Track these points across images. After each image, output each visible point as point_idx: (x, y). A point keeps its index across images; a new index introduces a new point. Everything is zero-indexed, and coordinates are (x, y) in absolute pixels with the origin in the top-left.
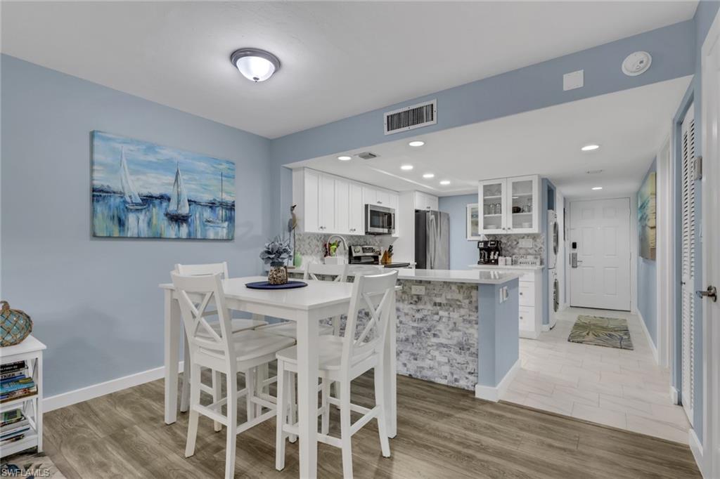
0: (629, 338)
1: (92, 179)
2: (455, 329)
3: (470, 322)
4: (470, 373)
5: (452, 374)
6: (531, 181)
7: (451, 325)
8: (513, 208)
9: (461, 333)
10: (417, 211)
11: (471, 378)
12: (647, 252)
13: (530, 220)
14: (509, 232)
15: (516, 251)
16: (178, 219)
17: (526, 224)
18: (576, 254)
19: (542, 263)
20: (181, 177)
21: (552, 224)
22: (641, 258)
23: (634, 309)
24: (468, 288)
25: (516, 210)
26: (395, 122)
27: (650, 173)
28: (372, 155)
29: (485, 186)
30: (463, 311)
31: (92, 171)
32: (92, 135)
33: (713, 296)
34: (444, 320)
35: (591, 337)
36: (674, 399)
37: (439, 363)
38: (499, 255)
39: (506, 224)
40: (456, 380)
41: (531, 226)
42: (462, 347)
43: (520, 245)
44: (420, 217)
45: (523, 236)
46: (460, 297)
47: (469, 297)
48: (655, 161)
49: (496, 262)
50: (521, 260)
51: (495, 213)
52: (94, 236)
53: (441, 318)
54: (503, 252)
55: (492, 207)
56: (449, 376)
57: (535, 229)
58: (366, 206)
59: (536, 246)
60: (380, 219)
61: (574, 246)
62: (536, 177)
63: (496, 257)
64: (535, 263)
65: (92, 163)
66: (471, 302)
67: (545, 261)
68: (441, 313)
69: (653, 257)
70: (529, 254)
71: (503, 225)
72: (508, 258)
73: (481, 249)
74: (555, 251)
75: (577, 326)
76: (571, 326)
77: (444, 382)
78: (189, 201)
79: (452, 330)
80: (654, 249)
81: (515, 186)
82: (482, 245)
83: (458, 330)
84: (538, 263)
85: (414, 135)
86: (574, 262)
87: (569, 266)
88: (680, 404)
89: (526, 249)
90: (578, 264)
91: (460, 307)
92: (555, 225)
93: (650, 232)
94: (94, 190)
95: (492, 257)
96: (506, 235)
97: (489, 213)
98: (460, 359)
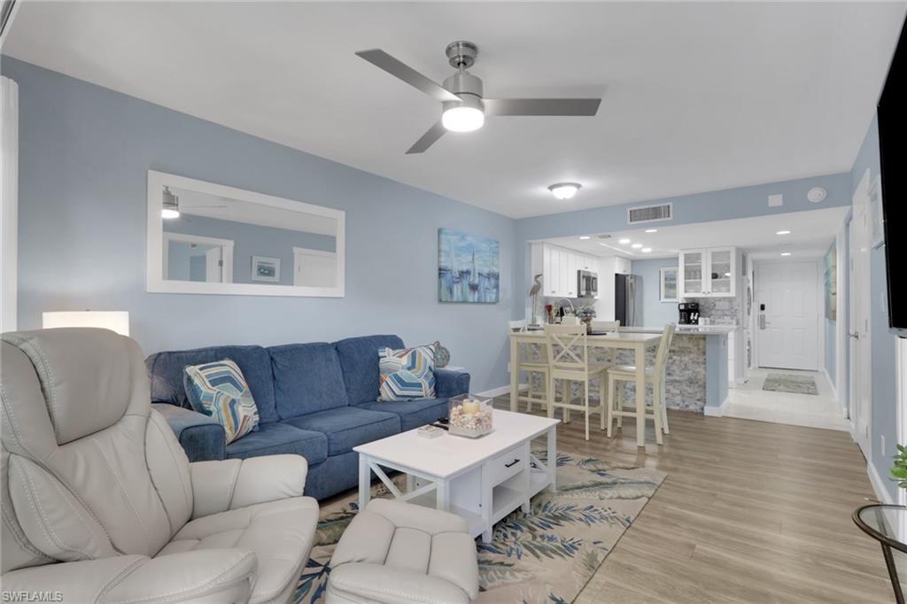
0: (815, 388)
1: (439, 262)
2: (686, 368)
3: (698, 363)
4: (698, 400)
5: (684, 402)
6: (729, 252)
7: (683, 366)
8: (713, 274)
9: (691, 372)
10: (617, 275)
11: (699, 403)
12: (831, 314)
13: (727, 284)
14: (709, 296)
15: (713, 312)
16: (474, 288)
17: (724, 289)
18: (764, 316)
19: (738, 323)
20: (476, 256)
21: (746, 288)
22: (827, 320)
23: (822, 368)
24: (696, 339)
25: (715, 276)
26: (635, 216)
27: (832, 248)
28: (609, 236)
29: (685, 255)
30: (692, 356)
31: (439, 256)
32: (440, 231)
33: (857, 337)
34: (677, 362)
35: (782, 387)
36: (845, 415)
37: (673, 395)
38: (699, 316)
39: (705, 290)
40: (687, 406)
41: (729, 291)
42: (691, 382)
43: (717, 307)
44: (620, 281)
45: (720, 299)
46: (690, 345)
47: (698, 345)
48: (835, 240)
49: (697, 322)
50: (719, 320)
51: (695, 278)
52: (440, 301)
53: (674, 361)
54: (701, 314)
55: (693, 273)
56: (681, 404)
57: (732, 294)
58: (579, 272)
59: (732, 308)
60: (588, 283)
61: (763, 307)
62: (734, 248)
63: (696, 318)
64: (732, 323)
65: (439, 251)
66: (698, 349)
67: (741, 322)
68: (675, 357)
69: (835, 318)
70: (726, 315)
71: (703, 289)
72: (707, 319)
73: (681, 311)
74: (749, 313)
75: (768, 380)
76: (763, 382)
77: (677, 408)
78: (479, 274)
79: (684, 369)
80: (835, 311)
81: (714, 255)
82: (682, 307)
83: (688, 370)
84: (735, 323)
85: (651, 226)
86: (762, 323)
87: (757, 327)
88: (849, 418)
89: (722, 311)
90: (767, 325)
91: (690, 352)
92: (749, 289)
93: (832, 297)
94: (440, 270)
95: (692, 318)
96: (703, 298)
97: (690, 279)
98: (690, 390)
